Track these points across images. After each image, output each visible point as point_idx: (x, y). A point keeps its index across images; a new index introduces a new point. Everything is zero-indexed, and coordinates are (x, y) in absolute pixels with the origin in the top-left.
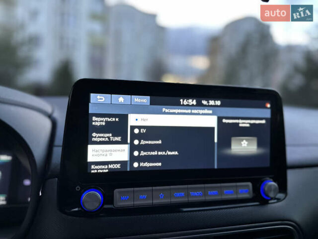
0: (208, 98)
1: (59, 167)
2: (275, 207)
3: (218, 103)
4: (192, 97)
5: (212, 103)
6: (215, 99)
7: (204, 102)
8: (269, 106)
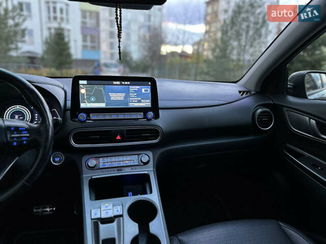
0: (124, 81)
1: (70, 108)
2: (154, 122)
3: (129, 83)
4: (118, 81)
5: (126, 83)
6: (127, 81)
7: (123, 83)
8: (150, 84)
